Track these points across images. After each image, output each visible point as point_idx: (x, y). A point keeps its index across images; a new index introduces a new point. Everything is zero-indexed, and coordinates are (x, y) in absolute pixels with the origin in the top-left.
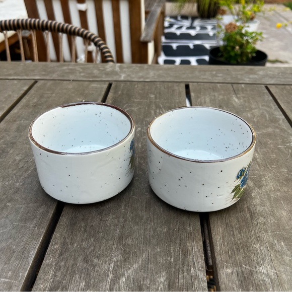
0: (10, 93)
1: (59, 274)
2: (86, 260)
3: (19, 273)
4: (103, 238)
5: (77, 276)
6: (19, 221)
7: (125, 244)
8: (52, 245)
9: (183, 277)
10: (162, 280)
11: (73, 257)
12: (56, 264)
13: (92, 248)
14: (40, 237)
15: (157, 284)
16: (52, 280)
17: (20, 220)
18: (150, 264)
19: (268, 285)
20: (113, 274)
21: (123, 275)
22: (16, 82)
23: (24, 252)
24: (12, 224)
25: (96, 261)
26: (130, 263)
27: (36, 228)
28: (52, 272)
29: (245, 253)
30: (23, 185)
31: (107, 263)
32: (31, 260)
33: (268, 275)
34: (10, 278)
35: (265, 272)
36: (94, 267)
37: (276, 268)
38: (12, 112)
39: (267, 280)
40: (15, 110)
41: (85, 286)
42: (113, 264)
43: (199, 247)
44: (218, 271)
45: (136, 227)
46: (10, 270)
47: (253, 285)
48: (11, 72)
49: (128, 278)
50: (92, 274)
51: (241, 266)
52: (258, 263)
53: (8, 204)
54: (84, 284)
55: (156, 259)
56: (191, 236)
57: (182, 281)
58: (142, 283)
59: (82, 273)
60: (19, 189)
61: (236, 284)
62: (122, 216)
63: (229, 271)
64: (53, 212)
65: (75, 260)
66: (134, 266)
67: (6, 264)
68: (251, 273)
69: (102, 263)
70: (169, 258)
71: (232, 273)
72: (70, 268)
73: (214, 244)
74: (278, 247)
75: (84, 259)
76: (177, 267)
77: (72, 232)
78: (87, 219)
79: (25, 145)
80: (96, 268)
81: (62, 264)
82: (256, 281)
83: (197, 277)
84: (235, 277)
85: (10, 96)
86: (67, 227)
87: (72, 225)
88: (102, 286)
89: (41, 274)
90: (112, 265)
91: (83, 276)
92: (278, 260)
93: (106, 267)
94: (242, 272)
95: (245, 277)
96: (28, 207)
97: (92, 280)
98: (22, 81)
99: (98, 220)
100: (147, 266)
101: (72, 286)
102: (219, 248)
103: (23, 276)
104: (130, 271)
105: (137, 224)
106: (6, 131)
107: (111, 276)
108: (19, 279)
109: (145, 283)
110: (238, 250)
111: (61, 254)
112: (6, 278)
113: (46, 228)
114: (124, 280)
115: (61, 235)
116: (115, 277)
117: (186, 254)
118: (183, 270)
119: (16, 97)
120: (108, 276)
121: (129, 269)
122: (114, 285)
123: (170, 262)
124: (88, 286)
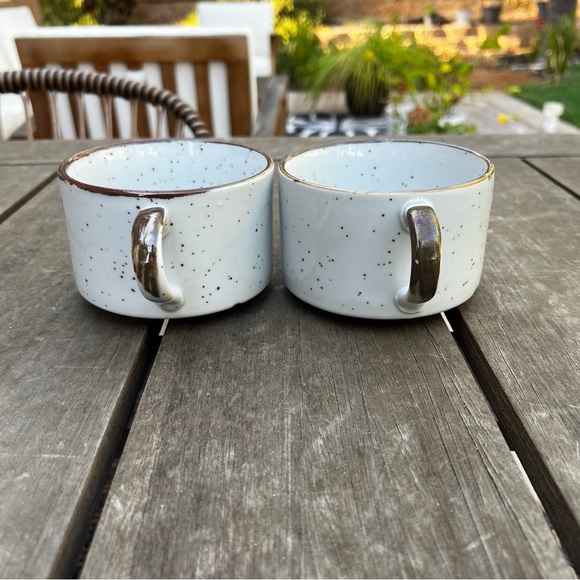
0: (16, 182)
1: (173, 441)
2: (228, 415)
3: (82, 443)
4: (258, 378)
5: (215, 441)
6: (66, 362)
7: (308, 385)
8: (148, 395)
9: (449, 431)
10: (405, 437)
11: (199, 412)
12: (163, 425)
13: (238, 395)
14: (119, 383)
15: (396, 445)
16: (158, 451)
17: (70, 361)
18: (371, 414)
20: (294, 434)
21: (317, 434)
22: (25, 168)
23: (87, 409)
24: (52, 367)
25: (251, 415)
26: (326, 414)
27: (108, 371)
28: (156, 438)
29: (566, 386)
30: (66, 309)
31: (277, 417)
32: (106, 420)
34: (62, 452)
36: (249, 426)
38: (24, 208)
40: (30, 205)
41: (235, 457)
42: (290, 419)
43: (467, 382)
44: (521, 417)
45: (325, 360)
46: (60, 440)
48: (14, 155)
49: (328, 439)
50: (247, 436)
51: (565, 406)
53: (37, 338)
54: (232, 453)
55: (381, 405)
56: (446, 366)
57: (447, 437)
58: (361, 444)
59: (224, 437)
60: (57, 315)
61: (564, 434)
62: (289, 345)
63: (544, 415)
64: (139, 344)
65: (205, 415)
66: (337, 418)
67: (48, 430)
69: (266, 418)
70: (408, 403)
71: (551, 417)
72: (197, 430)
73: (498, 376)
75: (224, 414)
76: (430, 416)
77: (189, 374)
78: (218, 352)
79: (60, 253)
80: (254, 426)
81: (177, 423)
83: (478, 429)
84: (558, 423)
85: (16, 187)
86: (176, 365)
87: (187, 362)
88: (274, 455)
89: (131, 441)
90: (288, 421)
91: (227, 441)
93: (275, 422)
94: (571, 415)
96: (82, 341)
97: (250, 448)
98: (37, 167)
99: (241, 353)
100: (364, 417)
101: (207, 458)
102: (509, 381)
103: (91, 448)
104: (331, 428)
105: (326, 355)
106: (14, 233)
107: (289, 438)
108: (85, 452)
109: (368, 444)
110: (551, 382)
111: (171, 408)
112: (52, 452)
113: (128, 369)
114: (321, 442)
115: (166, 379)
116: (301, 438)
117: (444, 395)
118: (444, 420)
119: (28, 188)
120: (283, 438)
121: (327, 423)
122: (301, 451)
123: (415, 410)
124: (242, 456)
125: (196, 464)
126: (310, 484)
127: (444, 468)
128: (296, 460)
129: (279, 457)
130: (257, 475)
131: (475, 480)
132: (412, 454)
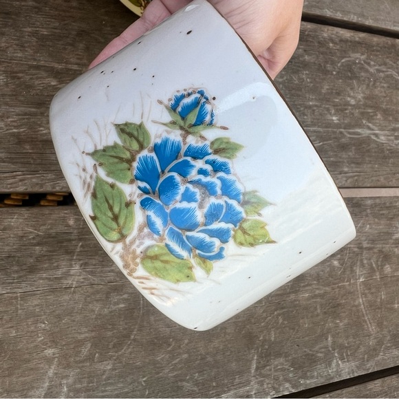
5: (57, 24)
11: (86, 16)
19: (51, 272)
20: (62, 69)
21: (60, 82)
25: (81, 46)
31: (78, 61)
33: (67, 275)
35: (72, 272)
36: (72, 45)
37: (80, 289)
39: (59, 273)
41: (43, 35)
47: (50, 252)
49: (55, 88)
50: (60, 43)
51: (80, 240)
52: (86, 264)
54: (45, 33)
59: (61, 29)
61: (51, 229)
63: (71, 222)
68: (69, 252)
69: (78, 55)
71: (68, 226)
72: (68, 14)
74: (115, 298)
75: (83, 31)
80: (70, 47)
82: (56, 257)
84: (64, 229)
88: (43, 56)
90: (75, 67)
91: (57, 31)
92: (93, 294)
93: (73, 60)
94: (70, 240)
95: (62, 242)
97: (51, 44)
101: (41, 19)
107: (58, 66)
114: (53, 84)
116: (58, 72)
120: (58, 63)
122: (46, 71)
124: (43, 39)
125: (37, 13)
126: (16, 73)
127: (24, 149)
128: (38, 67)
129: (41, 58)
130: (26, 45)
131: (13, 163)
132: (39, 133)
